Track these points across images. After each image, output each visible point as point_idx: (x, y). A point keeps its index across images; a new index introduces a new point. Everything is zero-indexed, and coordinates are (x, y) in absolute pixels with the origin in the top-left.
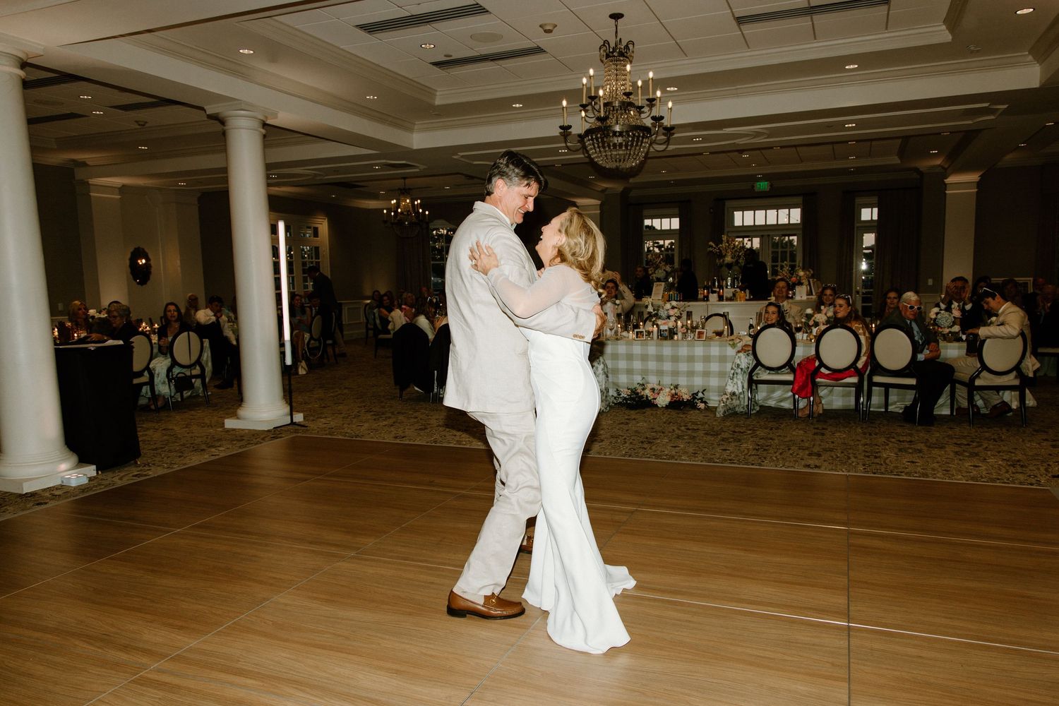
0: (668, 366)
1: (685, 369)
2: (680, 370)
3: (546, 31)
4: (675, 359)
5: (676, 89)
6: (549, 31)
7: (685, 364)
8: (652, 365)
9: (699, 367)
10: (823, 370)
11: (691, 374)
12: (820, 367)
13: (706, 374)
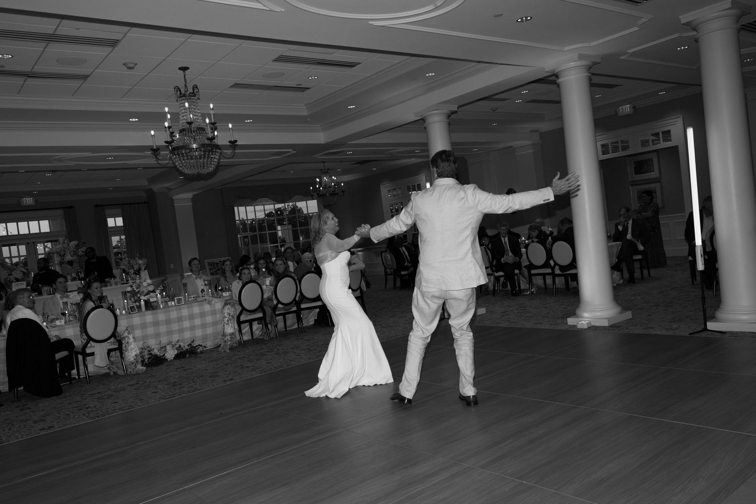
0: (163, 329)
1: (177, 328)
2: (173, 329)
3: (129, 68)
4: (168, 322)
5: (137, 120)
6: (132, 68)
7: (177, 324)
8: (150, 331)
9: (186, 324)
10: (280, 306)
11: (181, 331)
12: (277, 304)
13: (193, 328)
